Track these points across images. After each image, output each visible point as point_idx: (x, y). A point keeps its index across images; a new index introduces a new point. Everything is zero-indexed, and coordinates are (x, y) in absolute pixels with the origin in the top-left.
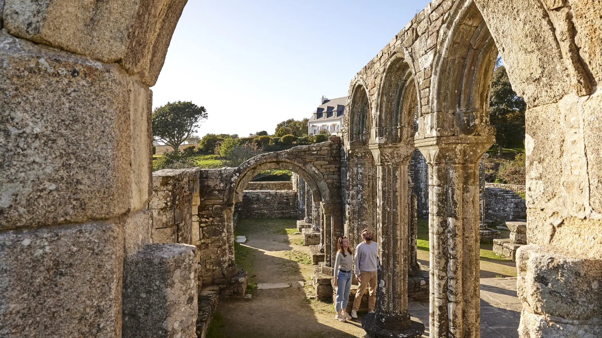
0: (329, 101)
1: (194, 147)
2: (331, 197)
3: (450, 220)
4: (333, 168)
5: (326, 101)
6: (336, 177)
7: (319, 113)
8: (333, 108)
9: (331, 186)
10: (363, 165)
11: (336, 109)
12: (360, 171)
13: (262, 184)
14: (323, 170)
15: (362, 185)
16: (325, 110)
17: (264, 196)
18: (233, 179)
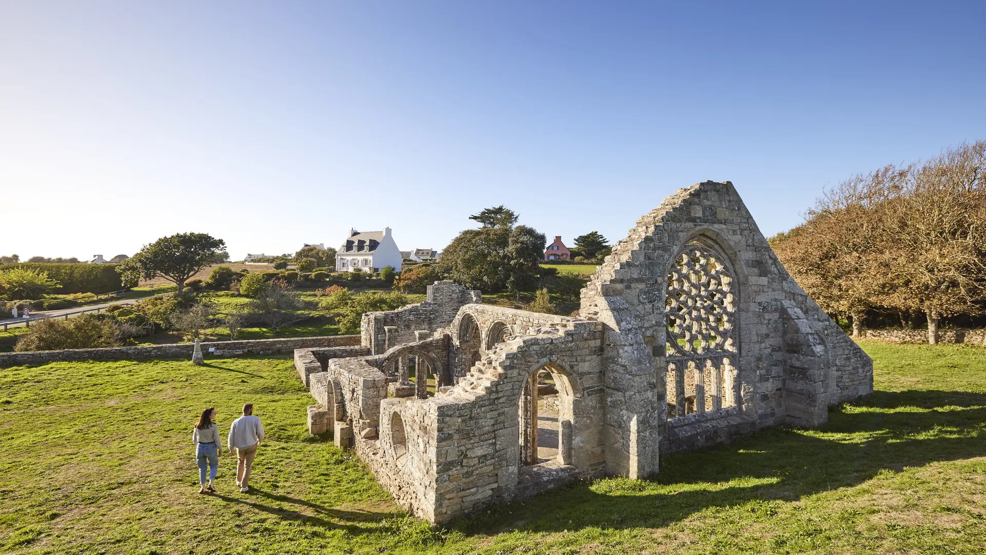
0: (359, 233)
1: (200, 281)
2: (443, 371)
3: (529, 397)
4: (445, 353)
5: (355, 234)
6: (446, 359)
7: (349, 246)
8: (364, 242)
9: (443, 365)
10: (465, 353)
11: (367, 243)
12: (464, 357)
13: (330, 339)
14: (439, 355)
15: (465, 365)
16: (356, 244)
17: (341, 353)
18: (384, 365)
